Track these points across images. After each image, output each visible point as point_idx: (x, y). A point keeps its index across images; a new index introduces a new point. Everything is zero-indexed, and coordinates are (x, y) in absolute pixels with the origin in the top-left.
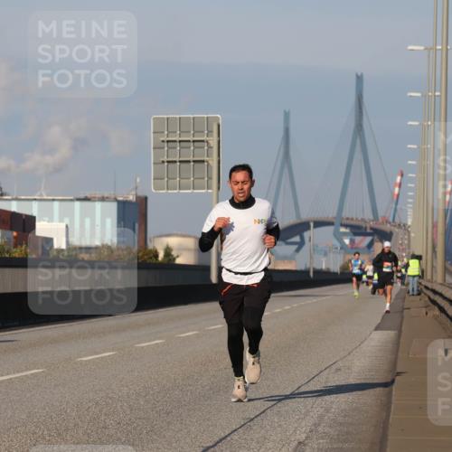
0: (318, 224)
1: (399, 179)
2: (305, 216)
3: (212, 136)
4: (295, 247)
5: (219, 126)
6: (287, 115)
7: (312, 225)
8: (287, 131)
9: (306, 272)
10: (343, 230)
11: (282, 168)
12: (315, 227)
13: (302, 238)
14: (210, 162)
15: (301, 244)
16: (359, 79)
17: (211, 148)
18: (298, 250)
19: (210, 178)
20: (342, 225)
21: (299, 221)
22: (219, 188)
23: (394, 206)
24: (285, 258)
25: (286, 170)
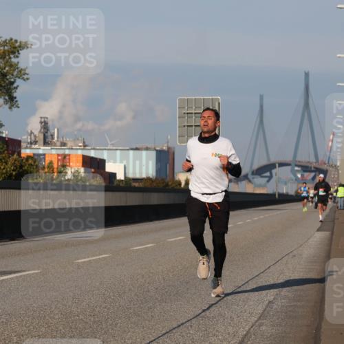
0: (281, 165)
4: (267, 179)
5: (219, 104)
6: (261, 98)
7: (277, 165)
8: (261, 107)
9: (274, 195)
10: (296, 168)
12: (279, 167)
13: (271, 174)
15: (270, 177)
16: (307, 75)
18: (268, 181)
20: (296, 166)
21: (268, 163)
24: (260, 186)
25: (261, 131)
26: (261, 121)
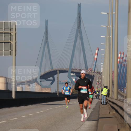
0: (61, 71)
1: (97, 51)
2: (55, 68)
3: (13, 31)
4: (51, 82)
5: (16, 26)
6: (47, 22)
8: (47, 29)
9: (56, 93)
10: (72, 74)
11: (45, 45)
12: (59, 73)
13: (54, 78)
14: (12, 43)
15: (53, 81)
16: (79, 6)
17: (13, 36)
18: (52, 84)
19: (12, 50)
20: (72, 72)
21: (52, 70)
22: (16, 55)
23: (95, 63)
24: (46, 87)
25: (46, 47)
26: (47, 40)
